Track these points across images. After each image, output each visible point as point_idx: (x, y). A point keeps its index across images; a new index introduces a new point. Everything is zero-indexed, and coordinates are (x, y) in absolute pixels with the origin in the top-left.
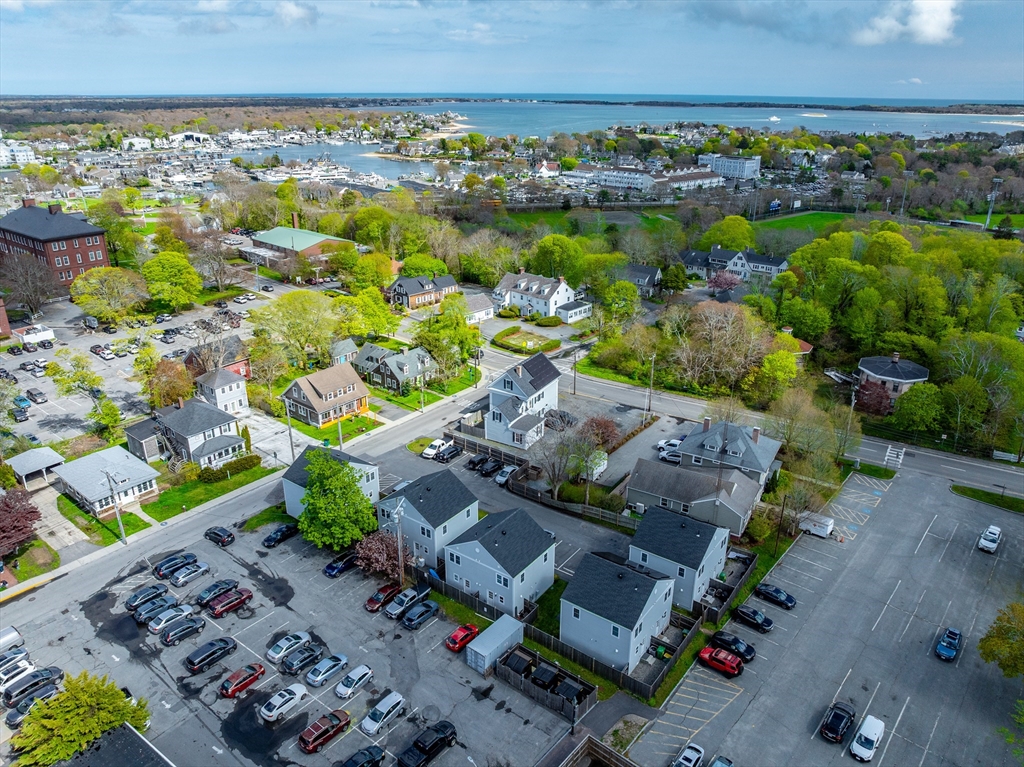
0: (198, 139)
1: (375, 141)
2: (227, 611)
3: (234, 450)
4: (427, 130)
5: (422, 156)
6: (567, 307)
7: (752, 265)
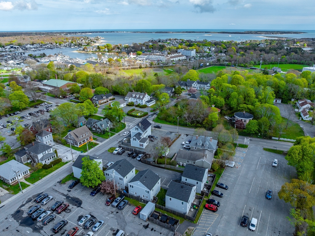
0: (15, 48)
1: (76, 47)
2: (62, 211)
3: (53, 157)
4: (92, 42)
5: (92, 52)
6: (148, 102)
7: (199, 85)
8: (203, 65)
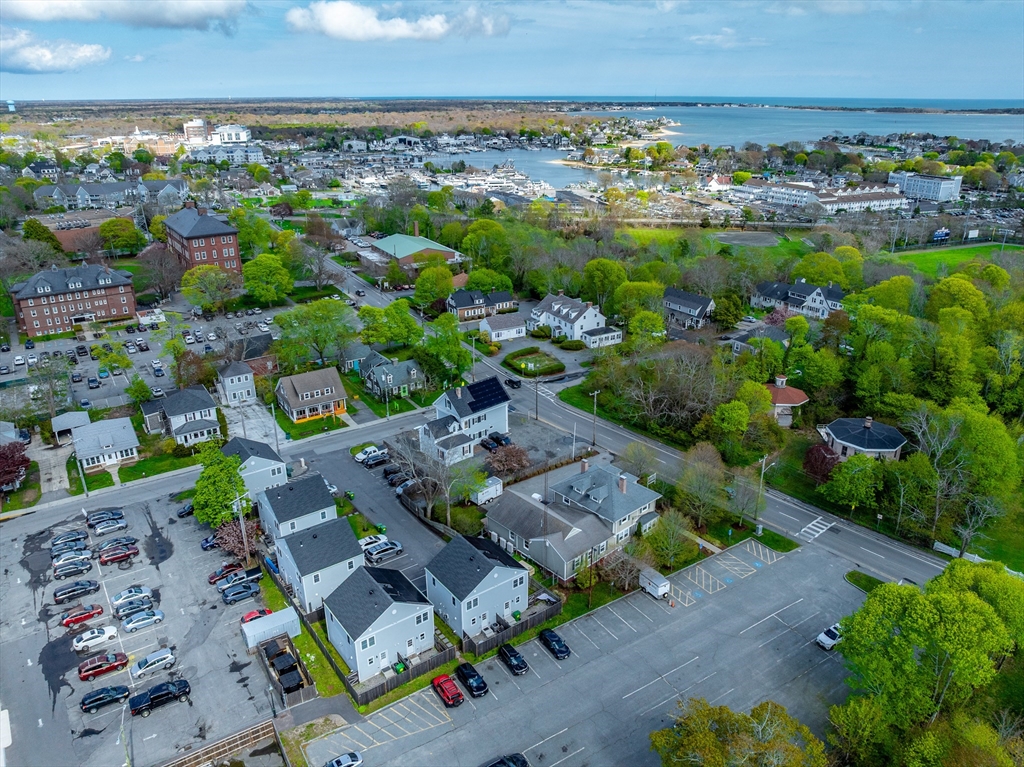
0: (410, 143)
1: (571, 148)
2: (112, 561)
3: (209, 432)
4: (629, 136)
5: (604, 165)
6: (592, 333)
8: (947, 234)
